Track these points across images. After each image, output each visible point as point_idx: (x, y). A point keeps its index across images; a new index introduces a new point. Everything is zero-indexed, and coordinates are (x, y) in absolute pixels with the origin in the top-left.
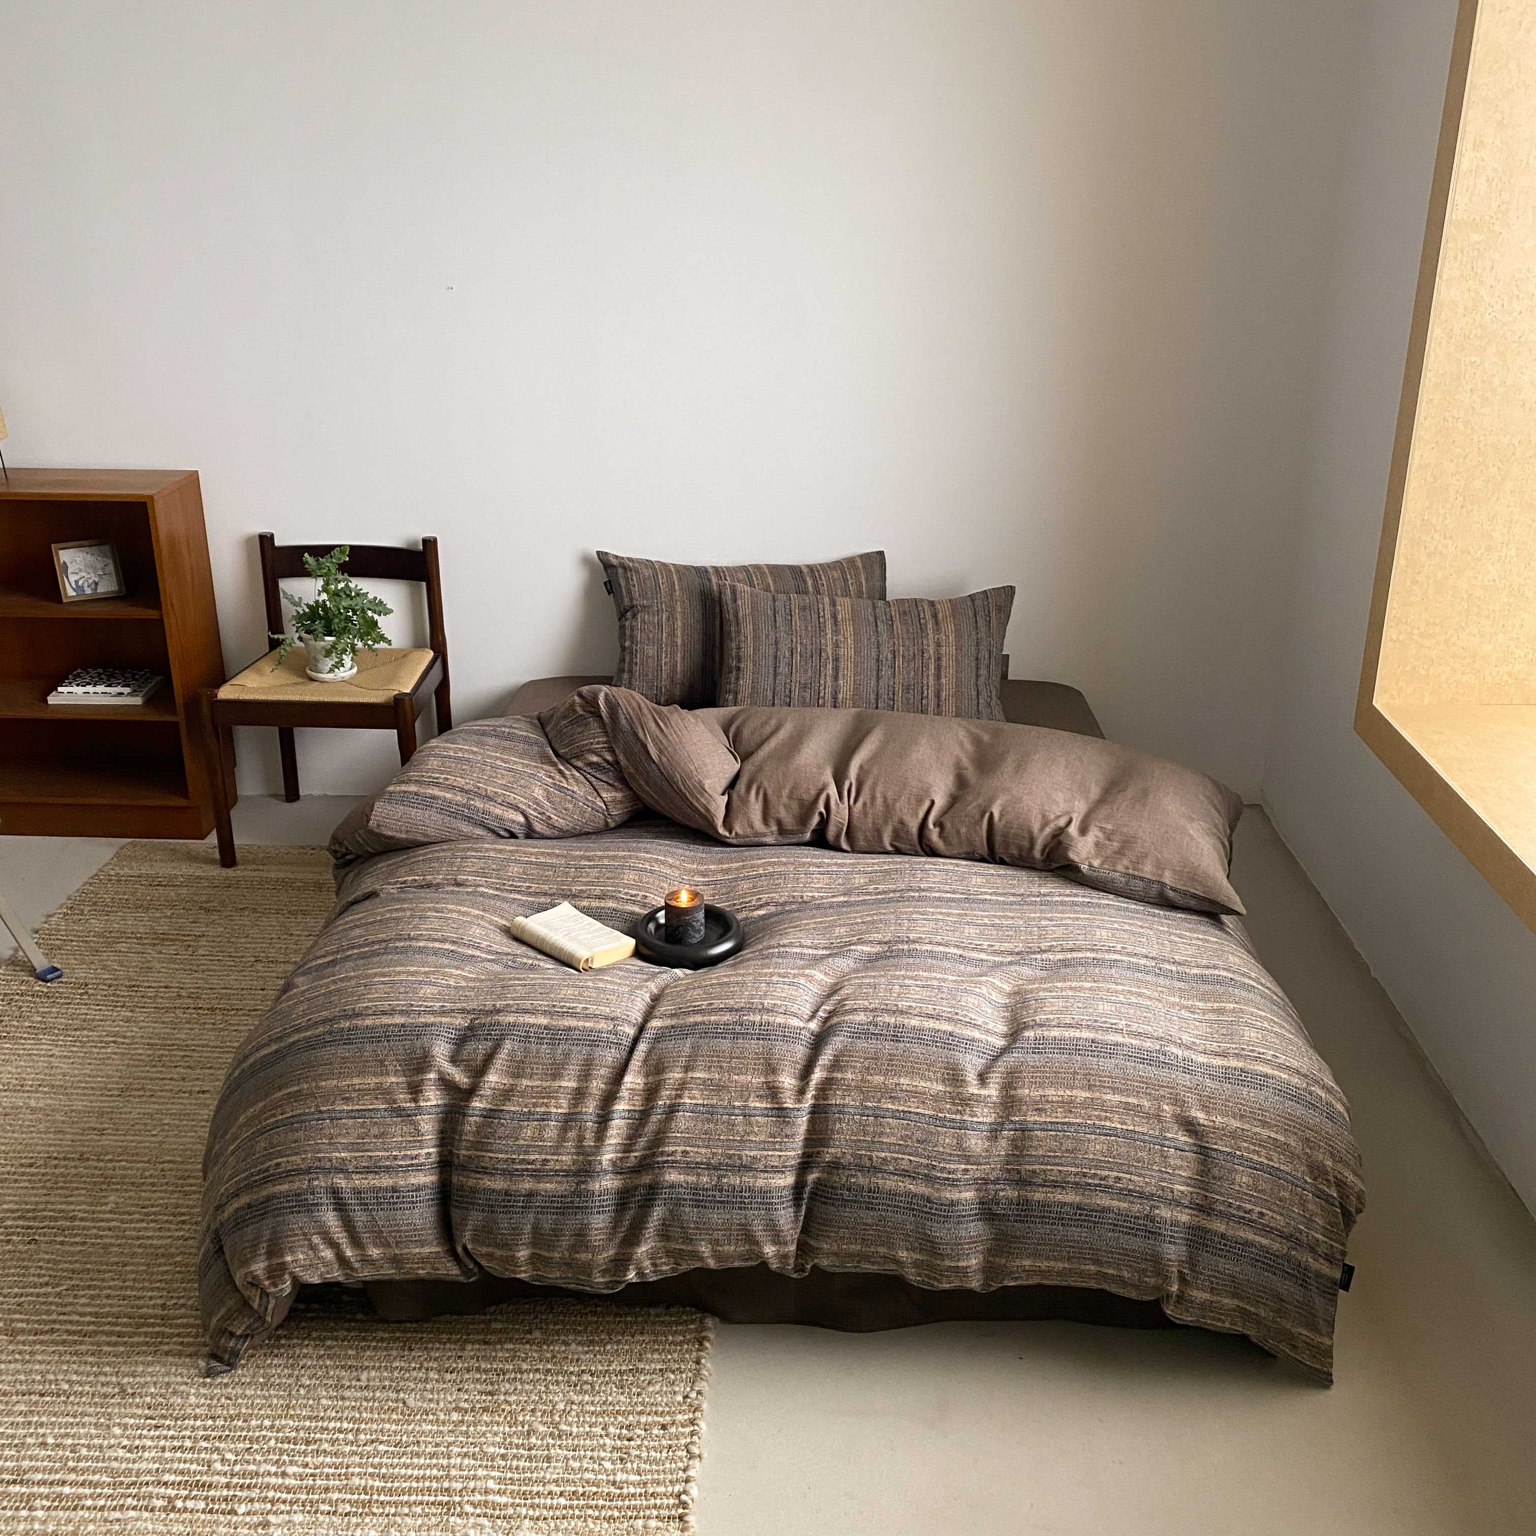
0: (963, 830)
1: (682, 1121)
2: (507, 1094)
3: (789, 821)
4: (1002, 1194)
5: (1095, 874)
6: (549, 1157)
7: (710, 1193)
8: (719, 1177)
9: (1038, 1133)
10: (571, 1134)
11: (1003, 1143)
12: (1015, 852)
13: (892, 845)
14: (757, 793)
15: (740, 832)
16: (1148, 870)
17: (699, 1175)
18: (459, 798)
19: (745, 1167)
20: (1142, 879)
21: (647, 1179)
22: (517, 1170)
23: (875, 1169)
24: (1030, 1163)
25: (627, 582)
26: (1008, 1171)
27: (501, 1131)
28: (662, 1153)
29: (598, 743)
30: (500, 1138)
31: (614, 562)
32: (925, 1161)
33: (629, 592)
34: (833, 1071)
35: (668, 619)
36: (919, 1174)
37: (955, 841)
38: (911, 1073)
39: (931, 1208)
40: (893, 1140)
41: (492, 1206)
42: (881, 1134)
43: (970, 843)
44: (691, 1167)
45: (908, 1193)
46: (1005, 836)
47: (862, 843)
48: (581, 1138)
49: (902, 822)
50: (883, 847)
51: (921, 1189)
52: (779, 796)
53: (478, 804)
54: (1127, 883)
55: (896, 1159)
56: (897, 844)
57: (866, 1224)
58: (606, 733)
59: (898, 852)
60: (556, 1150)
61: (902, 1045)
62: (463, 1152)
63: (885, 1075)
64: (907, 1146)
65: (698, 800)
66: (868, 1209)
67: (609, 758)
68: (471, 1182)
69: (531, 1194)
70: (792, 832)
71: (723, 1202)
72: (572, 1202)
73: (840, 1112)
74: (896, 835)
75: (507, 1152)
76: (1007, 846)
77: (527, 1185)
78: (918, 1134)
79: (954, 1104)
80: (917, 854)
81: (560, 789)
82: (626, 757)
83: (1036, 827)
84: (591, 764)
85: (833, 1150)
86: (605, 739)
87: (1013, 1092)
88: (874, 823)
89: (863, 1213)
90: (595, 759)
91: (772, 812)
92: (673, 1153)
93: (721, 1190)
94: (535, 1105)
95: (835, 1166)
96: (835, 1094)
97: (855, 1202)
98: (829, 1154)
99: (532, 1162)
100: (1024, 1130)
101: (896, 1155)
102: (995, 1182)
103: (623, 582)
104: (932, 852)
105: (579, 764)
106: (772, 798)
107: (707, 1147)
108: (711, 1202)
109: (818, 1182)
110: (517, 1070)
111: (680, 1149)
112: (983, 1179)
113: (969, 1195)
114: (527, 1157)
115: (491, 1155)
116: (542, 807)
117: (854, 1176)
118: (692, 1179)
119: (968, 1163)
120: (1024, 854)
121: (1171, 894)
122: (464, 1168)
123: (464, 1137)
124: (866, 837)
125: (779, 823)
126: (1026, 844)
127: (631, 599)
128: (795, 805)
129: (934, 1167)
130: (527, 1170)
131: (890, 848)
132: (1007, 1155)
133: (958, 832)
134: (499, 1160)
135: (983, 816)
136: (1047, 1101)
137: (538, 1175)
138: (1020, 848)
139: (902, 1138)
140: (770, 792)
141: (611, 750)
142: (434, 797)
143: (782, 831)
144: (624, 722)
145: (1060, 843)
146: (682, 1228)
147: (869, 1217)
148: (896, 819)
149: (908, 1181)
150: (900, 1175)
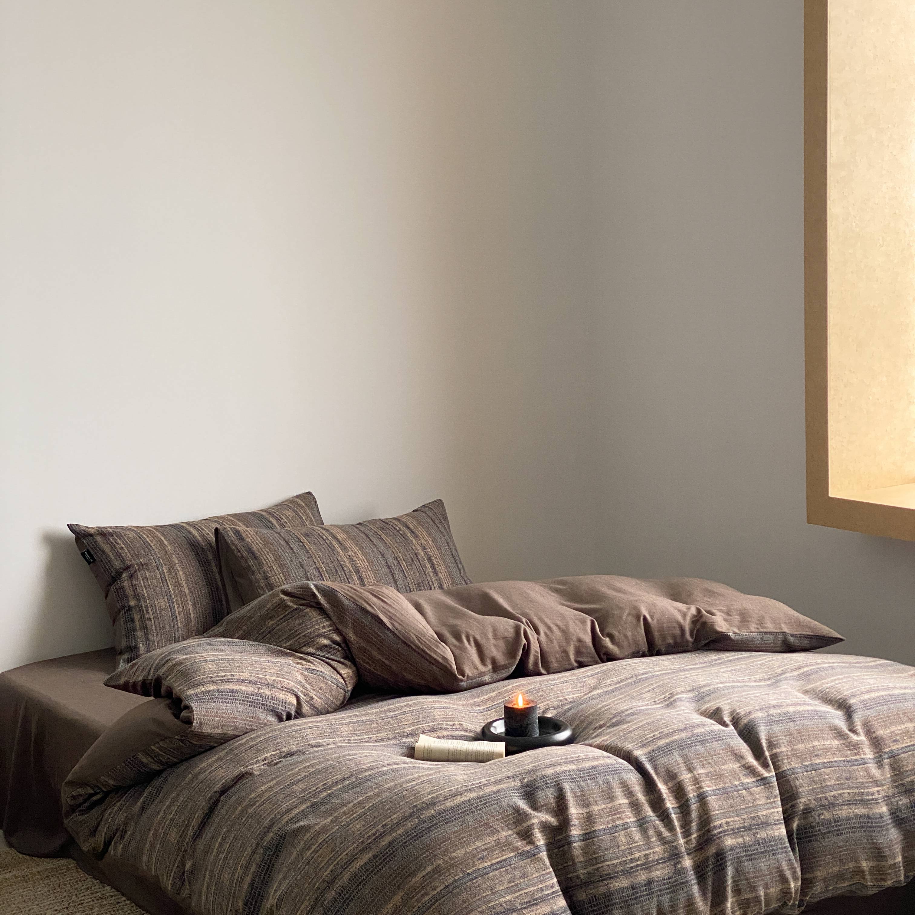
0: (629, 634)
1: (713, 802)
2: (589, 819)
3: (501, 659)
4: (901, 803)
5: (740, 637)
6: (647, 852)
7: (754, 848)
8: (754, 834)
9: (903, 755)
10: (651, 832)
11: (887, 768)
12: (671, 641)
13: (576, 661)
14: (468, 640)
15: (470, 674)
16: (770, 627)
17: (742, 836)
18: (251, 689)
19: (763, 823)
20: (771, 633)
21: (713, 850)
22: (632, 868)
23: (831, 805)
24: (908, 776)
25: (113, 547)
26: (897, 787)
27: (603, 845)
28: (715, 827)
29: (324, 627)
30: (607, 849)
31: (92, 531)
32: (857, 791)
33: (118, 555)
34: (772, 749)
35: (169, 571)
36: (856, 800)
37: (625, 644)
38: (817, 738)
39: (872, 823)
40: (832, 782)
41: (626, 901)
42: (825, 780)
43: (636, 642)
44: (735, 832)
45: (856, 816)
46: (661, 630)
47: (555, 665)
48: (659, 834)
49: (580, 640)
50: (571, 664)
51: (860, 811)
52: (488, 639)
53: (266, 691)
54: (762, 639)
55: (840, 794)
56: (580, 659)
57: (840, 847)
58: (329, 618)
59: (581, 665)
60: (648, 845)
61: (798, 723)
62: (582, 871)
63: (803, 743)
64: (842, 784)
65: (435, 652)
66: (838, 835)
67: (337, 638)
68: (602, 889)
69: (649, 883)
70: (505, 667)
71: (762, 853)
72: (677, 881)
73: (793, 773)
74: (578, 652)
75: (617, 858)
76: (664, 638)
77: (643, 877)
78: (844, 775)
79: (850, 750)
80: (598, 663)
81: (312, 671)
82: (356, 634)
83: (680, 618)
84: (322, 648)
85: (802, 800)
86: (328, 623)
87: (874, 735)
88: (560, 646)
89: (836, 839)
90: (325, 642)
91: (487, 652)
92: (721, 826)
93: (759, 844)
94: (613, 821)
95: (807, 811)
96: (783, 763)
97: (829, 832)
98: (802, 802)
99: (638, 859)
100: (893, 756)
101: (839, 792)
102: (894, 796)
103: (107, 548)
104: (609, 657)
105: (311, 650)
106: (482, 641)
107: (737, 816)
108: (756, 854)
109: (799, 828)
110: (584, 802)
111: (723, 821)
112: (886, 796)
113: (884, 809)
114: (633, 856)
115: (607, 863)
116: (306, 689)
117: (822, 814)
118: (740, 840)
119: (878, 786)
120: (679, 640)
121: (791, 639)
122: (587, 884)
123: (576, 860)
124: (557, 658)
125: (494, 661)
126: (678, 632)
127: (123, 561)
128: (501, 643)
129: (863, 794)
130: (638, 866)
131: (576, 665)
132: (892, 776)
133: (626, 636)
134: (616, 865)
135: (638, 619)
136: (896, 735)
137: (647, 866)
138: (674, 637)
139: (837, 779)
140: (478, 637)
141: (338, 631)
142: (233, 691)
143: (496, 668)
144: (347, 602)
145: (704, 624)
146: (747, 879)
147: (839, 841)
148: (575, 639)
149: (853, 807)
150: (847, 805)
